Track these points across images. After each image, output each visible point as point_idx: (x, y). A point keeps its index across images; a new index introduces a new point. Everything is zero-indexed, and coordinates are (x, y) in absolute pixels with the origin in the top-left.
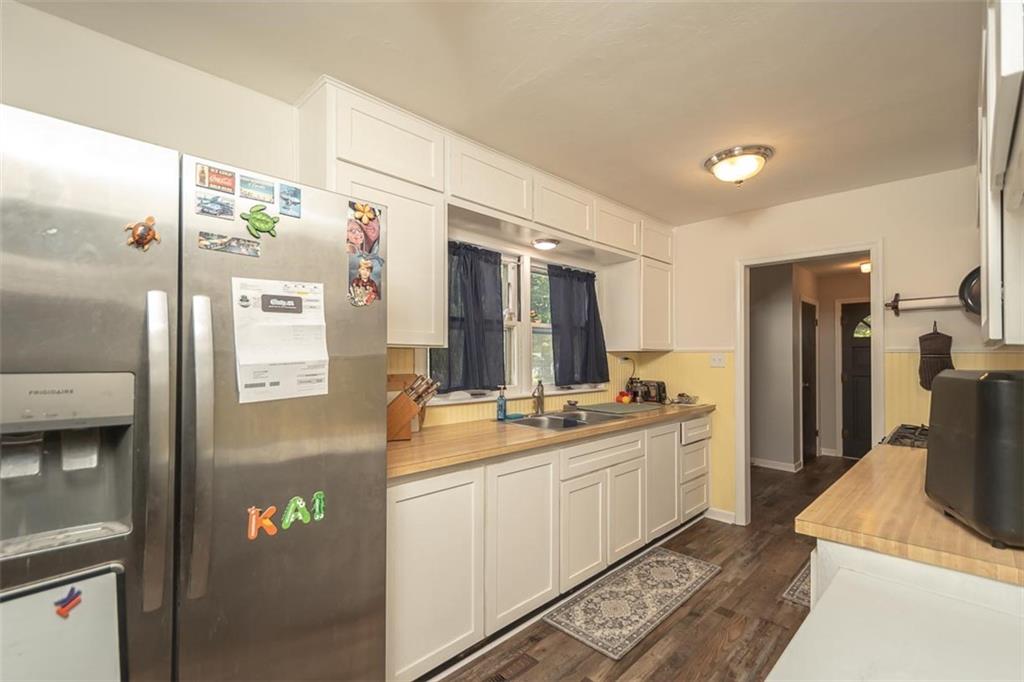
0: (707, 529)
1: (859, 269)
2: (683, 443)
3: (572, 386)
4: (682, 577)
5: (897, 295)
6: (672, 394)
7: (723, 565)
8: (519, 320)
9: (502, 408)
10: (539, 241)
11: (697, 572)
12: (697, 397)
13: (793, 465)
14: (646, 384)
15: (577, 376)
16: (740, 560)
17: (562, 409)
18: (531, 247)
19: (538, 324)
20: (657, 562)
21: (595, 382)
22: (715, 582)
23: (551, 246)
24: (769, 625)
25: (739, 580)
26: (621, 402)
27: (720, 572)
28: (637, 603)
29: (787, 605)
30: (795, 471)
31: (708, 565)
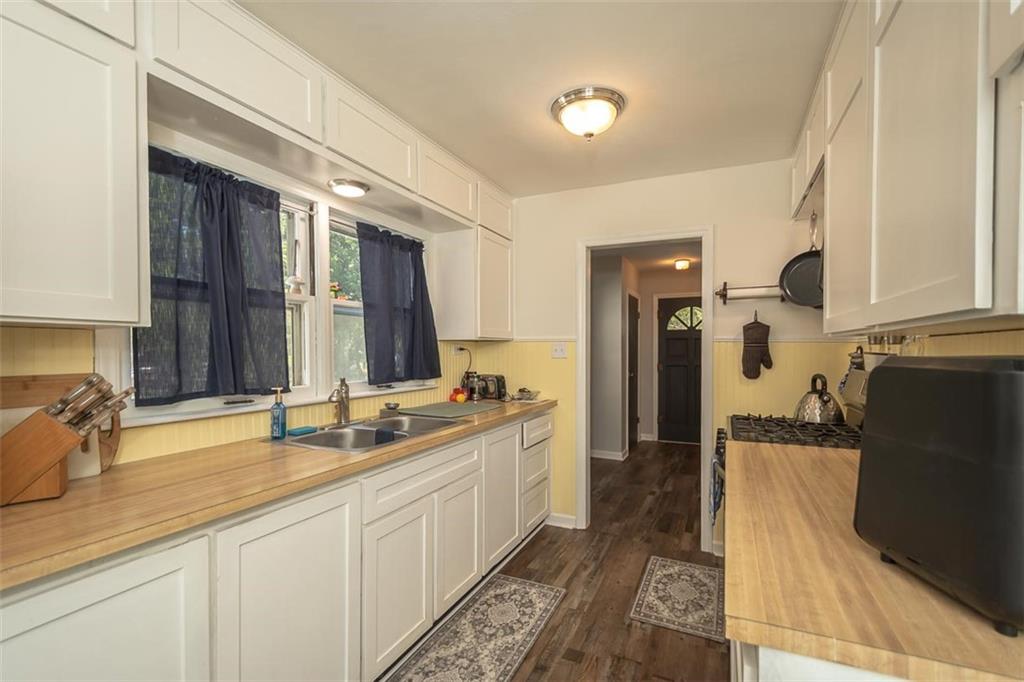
0: (548, 539)
1: (674, 265)
2: (525, 447)
3: (393, 384)
4: (524, 614)
5: (725, 284)
6: (512, 390)
7: (567, 586)
8: (313, 293)
9: (279, 422)
10: (339, 182)
11: (540, 600)
12: (539, 392)
13: (621, 454)
14: (483, 379)
15: (399, 369)
16: (585, 574)
17: (378, 413)
18: (327, 191)
19: (343, 301)
20: (496, 596)
21: (423, 378)
22: (561, 613)
23: (358, 192)
24: (622, 660)
25: (586, 603)
26: (455, 400)
27: (565, 595)
28: (471, 669)
29: (636, 627)
30: (622, 459)
31: (552, 590)
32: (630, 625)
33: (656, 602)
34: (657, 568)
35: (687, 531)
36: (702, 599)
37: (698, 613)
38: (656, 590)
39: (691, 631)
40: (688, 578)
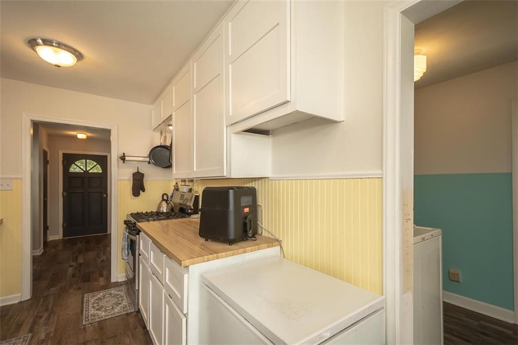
1: (76, 135)
5: (124, 154)
7: (31, 331)
13: (39, 251)
29: (88, 327)
30: (40, 254)
31: (20, 338)
32: (85, 328)
33: (96, 312)
34: (90, 298)
35: (100, 277)
36: (119, 301)
37: (119, 306)
38: (94, 307)
39: (118, 314)
40: (109, 296)
